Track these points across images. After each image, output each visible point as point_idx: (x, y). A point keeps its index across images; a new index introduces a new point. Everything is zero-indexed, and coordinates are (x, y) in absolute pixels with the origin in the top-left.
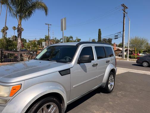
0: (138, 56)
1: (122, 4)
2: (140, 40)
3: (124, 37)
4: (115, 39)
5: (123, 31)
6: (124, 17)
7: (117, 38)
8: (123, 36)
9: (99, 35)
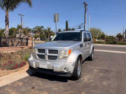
0: (95, 41)
1: (84, 2)
2: (96, 30)
3: (85, 28)
4: (79, 29)
5: (85, 23)
6: (85, 12)
7: (80, 28)
8: (85, 26)
9: (66, 25)
